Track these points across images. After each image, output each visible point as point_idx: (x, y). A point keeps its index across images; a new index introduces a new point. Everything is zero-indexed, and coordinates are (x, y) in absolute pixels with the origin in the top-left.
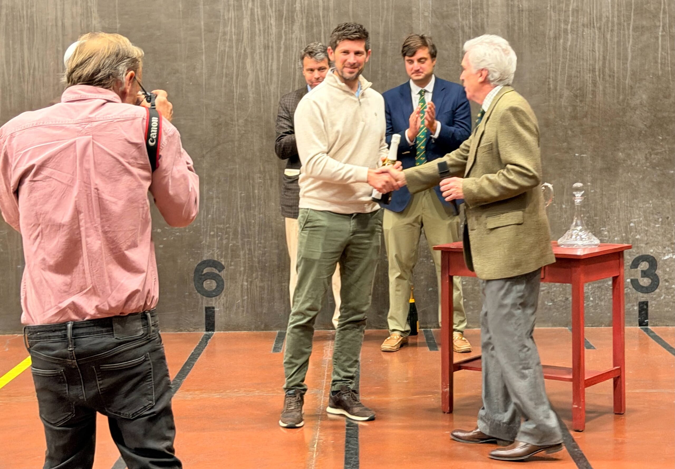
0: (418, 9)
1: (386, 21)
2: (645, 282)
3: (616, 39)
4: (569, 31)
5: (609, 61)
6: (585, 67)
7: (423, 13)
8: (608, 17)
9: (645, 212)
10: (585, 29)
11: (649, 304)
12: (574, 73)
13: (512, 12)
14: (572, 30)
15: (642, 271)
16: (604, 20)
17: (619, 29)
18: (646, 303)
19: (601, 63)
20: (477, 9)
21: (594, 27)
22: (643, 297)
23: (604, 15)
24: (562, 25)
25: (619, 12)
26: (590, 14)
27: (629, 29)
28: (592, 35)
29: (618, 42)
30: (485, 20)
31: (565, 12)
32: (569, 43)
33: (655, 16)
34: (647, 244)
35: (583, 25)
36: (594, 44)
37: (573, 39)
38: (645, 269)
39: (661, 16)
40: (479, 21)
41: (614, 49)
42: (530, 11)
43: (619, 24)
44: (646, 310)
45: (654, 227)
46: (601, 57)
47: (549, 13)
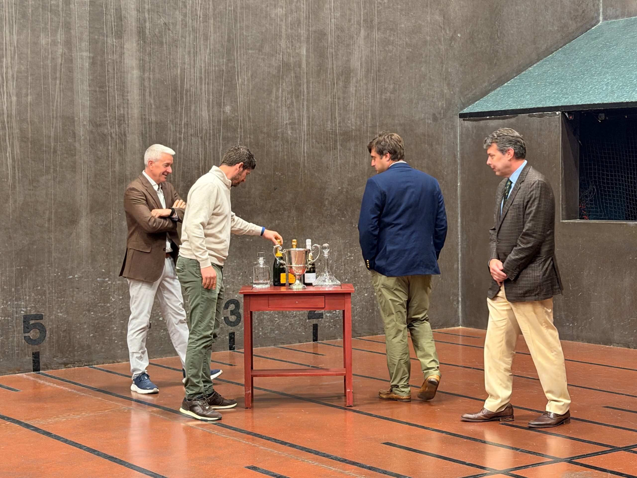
0: (79, 118)
1: (56, 127)
2: (233, 318)
3: (212, 146)
4: (182, 139)
5: (208, 161)
6: (193, 166)
7: (83, 122)
8: (206, 130)
9: (232, 268)
10: (193, 138)
11: (235, 334)
12: (186, 170)
13: (145, 124)
14: (184, 138)
15: (231, 311)
16: (204, 132)
17: (214, 139)
18: (233, 334)
19: (203, 162)
20: (121, 120)
21: (198, 136)
22: (231, 329)
23: (204, 128)
24: (178, 135)
25: (214, 126)
26: (196, 127)
27: (219, 138)
28: (197, 142)
29: (214, 148)
30: (127, 128)
31: (180, 125)
32: (182, 148)
33: (235, 130)
34: (233, 291)
35: (191, 135)
36: (198, 149)
37: (185, 145)
38: (233, 309)
39: (239, 130)
40: (122, 129)
41: (211, 152)
42: (157, 123)
43: (214, 135)
44: (234, 338)
45: (238, 279)
46: (203, 158)
47: (169, 125)
